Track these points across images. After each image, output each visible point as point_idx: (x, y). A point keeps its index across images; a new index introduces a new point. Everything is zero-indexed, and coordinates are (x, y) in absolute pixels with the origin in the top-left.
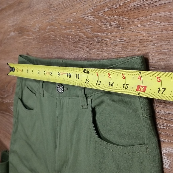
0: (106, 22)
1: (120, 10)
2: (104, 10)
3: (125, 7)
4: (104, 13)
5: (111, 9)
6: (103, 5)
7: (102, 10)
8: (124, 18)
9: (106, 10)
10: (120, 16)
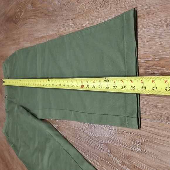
0: (149, 70)
1: (162, 62)
2: (146, 60)
3: (167, 60)
4: (147, 62)
5: (153, 60)
6: (145, 54)
7: (145, 59)
8: (166, 70)
9: (148, 60)
10: (162, 67)
